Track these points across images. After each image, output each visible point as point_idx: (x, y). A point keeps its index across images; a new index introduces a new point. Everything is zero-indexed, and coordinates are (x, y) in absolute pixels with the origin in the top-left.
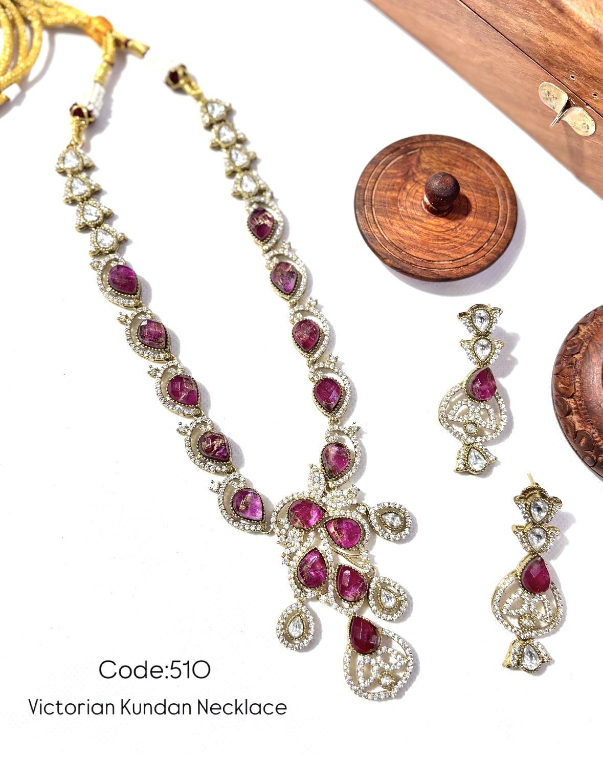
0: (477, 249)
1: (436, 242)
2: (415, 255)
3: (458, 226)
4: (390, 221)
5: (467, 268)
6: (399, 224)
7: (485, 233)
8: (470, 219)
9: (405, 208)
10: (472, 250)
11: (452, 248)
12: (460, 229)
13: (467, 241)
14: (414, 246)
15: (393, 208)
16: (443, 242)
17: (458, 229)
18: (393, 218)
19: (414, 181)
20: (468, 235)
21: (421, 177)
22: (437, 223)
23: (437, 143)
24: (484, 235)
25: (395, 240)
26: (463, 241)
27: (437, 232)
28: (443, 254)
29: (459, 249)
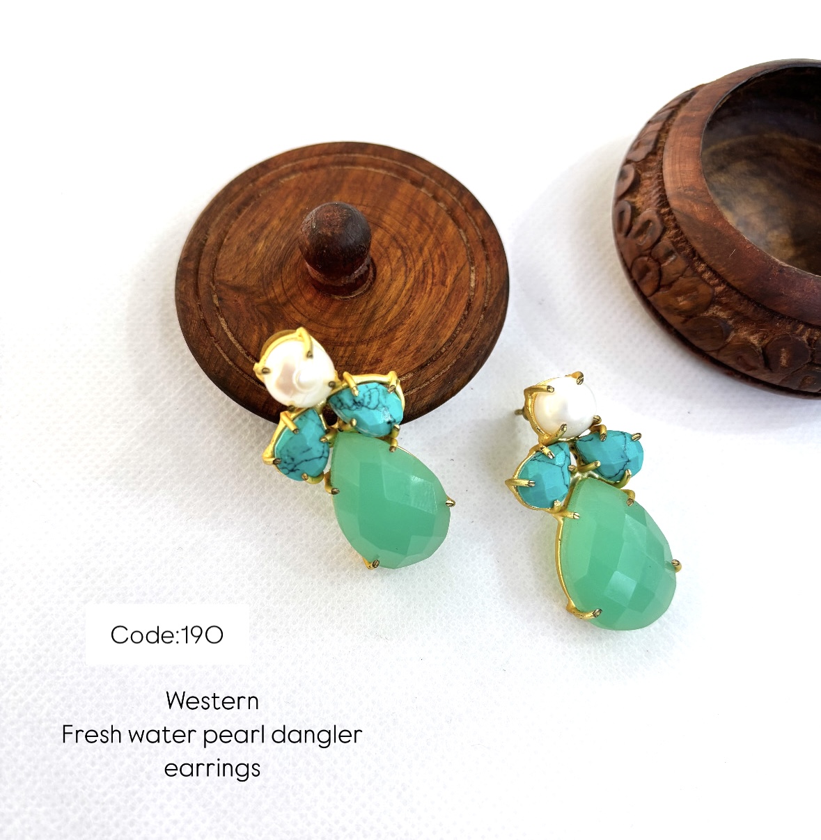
0: (451, 221)
1: (429, 286)
2: (453, 329)
4: (371, 364)
5: (488, 244)
6: (379, 349)
7: (419, 202)
9: (345, 329)
10: (451, 228)
11: (445, 261)
12: (407, 243)
13: (432, 233)
14: (432, 328)
15: (341, 353)
16: (430, 276)
17: (405, 245)
18: (364, 356)
19: (284, 304)
20: (420, 230)
21: (278, 290)
23: (206, 249)
24: (422, 204)
25: (415, 359)
26: (431, 240)
27: (405, 284)
28: (455, 280)
29: (447, 250)
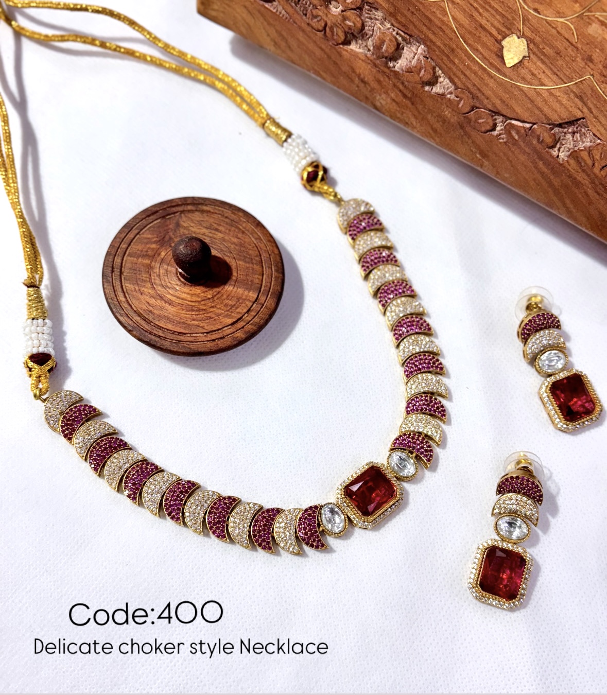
0: (234, 320)
1: (190, 313)
2: (165, 327)
3: (215, 296)
4: (139, 290)
5: (222, 341)
6: (149, 293)
7: (245, 303)
8: (228, 288)
9: (159, 276)
10: (230, 321)
11: (207, 319)
12: (217, 299)
13: (225, 312)
14: (165, 317)
15: (145, 276)
16: (197, 313)
17: (215, 298)
18: (144, 286)
19: (171, 246)
20: (226, 305)
22: (192, 292)
23: (200, 206)
24: (243, 305)
25: (144, 310)
26: (220, 311)
27: (191, 301)
28: (196, 325)
29: (215, 320)
